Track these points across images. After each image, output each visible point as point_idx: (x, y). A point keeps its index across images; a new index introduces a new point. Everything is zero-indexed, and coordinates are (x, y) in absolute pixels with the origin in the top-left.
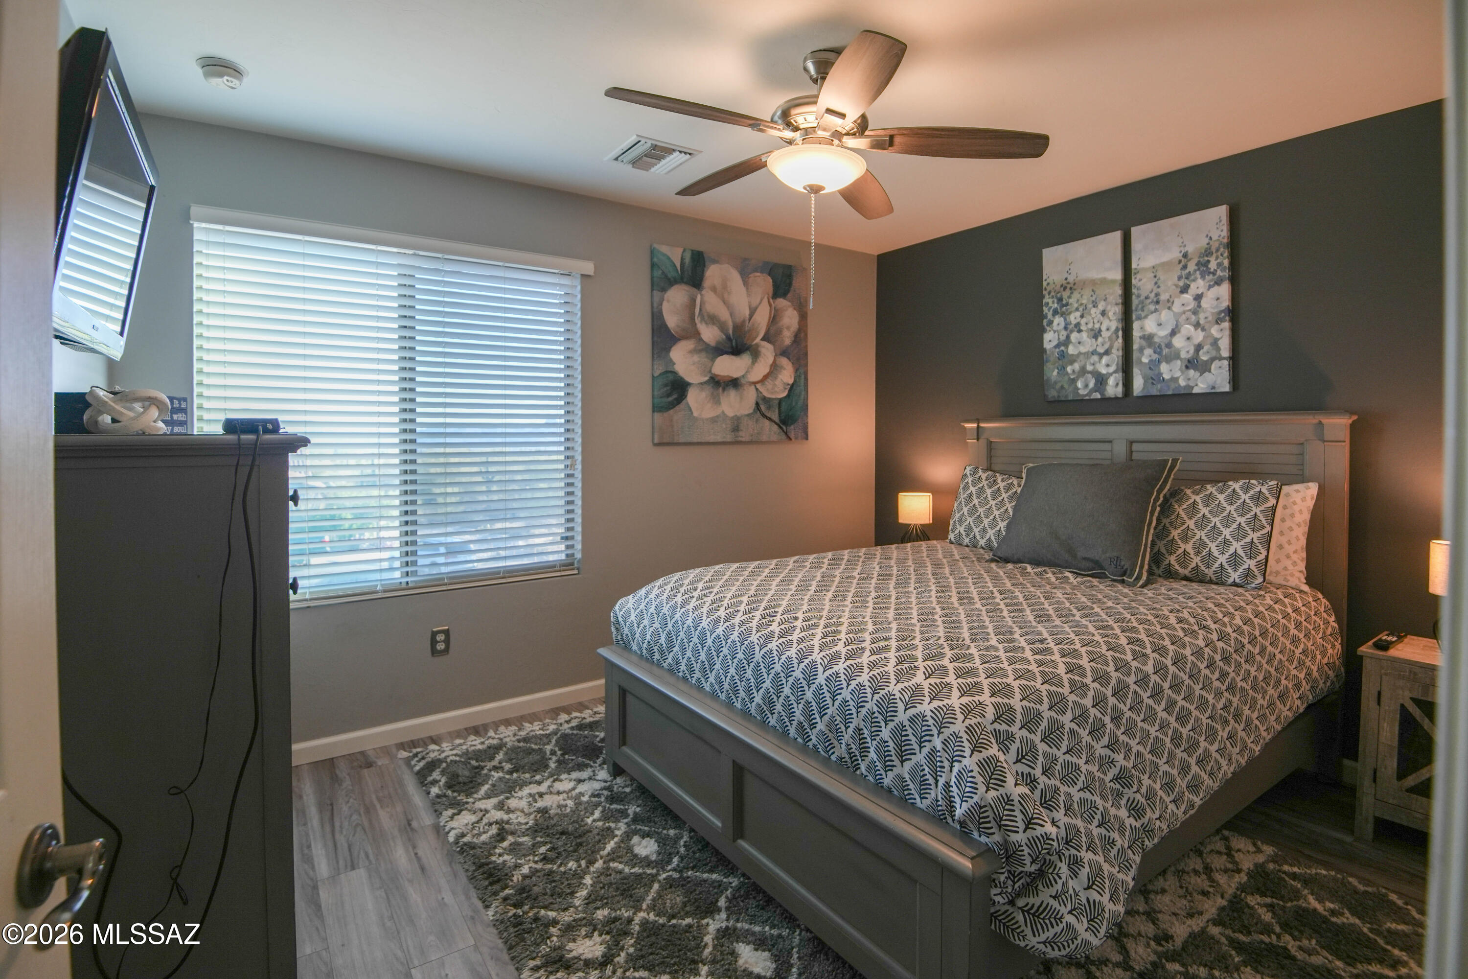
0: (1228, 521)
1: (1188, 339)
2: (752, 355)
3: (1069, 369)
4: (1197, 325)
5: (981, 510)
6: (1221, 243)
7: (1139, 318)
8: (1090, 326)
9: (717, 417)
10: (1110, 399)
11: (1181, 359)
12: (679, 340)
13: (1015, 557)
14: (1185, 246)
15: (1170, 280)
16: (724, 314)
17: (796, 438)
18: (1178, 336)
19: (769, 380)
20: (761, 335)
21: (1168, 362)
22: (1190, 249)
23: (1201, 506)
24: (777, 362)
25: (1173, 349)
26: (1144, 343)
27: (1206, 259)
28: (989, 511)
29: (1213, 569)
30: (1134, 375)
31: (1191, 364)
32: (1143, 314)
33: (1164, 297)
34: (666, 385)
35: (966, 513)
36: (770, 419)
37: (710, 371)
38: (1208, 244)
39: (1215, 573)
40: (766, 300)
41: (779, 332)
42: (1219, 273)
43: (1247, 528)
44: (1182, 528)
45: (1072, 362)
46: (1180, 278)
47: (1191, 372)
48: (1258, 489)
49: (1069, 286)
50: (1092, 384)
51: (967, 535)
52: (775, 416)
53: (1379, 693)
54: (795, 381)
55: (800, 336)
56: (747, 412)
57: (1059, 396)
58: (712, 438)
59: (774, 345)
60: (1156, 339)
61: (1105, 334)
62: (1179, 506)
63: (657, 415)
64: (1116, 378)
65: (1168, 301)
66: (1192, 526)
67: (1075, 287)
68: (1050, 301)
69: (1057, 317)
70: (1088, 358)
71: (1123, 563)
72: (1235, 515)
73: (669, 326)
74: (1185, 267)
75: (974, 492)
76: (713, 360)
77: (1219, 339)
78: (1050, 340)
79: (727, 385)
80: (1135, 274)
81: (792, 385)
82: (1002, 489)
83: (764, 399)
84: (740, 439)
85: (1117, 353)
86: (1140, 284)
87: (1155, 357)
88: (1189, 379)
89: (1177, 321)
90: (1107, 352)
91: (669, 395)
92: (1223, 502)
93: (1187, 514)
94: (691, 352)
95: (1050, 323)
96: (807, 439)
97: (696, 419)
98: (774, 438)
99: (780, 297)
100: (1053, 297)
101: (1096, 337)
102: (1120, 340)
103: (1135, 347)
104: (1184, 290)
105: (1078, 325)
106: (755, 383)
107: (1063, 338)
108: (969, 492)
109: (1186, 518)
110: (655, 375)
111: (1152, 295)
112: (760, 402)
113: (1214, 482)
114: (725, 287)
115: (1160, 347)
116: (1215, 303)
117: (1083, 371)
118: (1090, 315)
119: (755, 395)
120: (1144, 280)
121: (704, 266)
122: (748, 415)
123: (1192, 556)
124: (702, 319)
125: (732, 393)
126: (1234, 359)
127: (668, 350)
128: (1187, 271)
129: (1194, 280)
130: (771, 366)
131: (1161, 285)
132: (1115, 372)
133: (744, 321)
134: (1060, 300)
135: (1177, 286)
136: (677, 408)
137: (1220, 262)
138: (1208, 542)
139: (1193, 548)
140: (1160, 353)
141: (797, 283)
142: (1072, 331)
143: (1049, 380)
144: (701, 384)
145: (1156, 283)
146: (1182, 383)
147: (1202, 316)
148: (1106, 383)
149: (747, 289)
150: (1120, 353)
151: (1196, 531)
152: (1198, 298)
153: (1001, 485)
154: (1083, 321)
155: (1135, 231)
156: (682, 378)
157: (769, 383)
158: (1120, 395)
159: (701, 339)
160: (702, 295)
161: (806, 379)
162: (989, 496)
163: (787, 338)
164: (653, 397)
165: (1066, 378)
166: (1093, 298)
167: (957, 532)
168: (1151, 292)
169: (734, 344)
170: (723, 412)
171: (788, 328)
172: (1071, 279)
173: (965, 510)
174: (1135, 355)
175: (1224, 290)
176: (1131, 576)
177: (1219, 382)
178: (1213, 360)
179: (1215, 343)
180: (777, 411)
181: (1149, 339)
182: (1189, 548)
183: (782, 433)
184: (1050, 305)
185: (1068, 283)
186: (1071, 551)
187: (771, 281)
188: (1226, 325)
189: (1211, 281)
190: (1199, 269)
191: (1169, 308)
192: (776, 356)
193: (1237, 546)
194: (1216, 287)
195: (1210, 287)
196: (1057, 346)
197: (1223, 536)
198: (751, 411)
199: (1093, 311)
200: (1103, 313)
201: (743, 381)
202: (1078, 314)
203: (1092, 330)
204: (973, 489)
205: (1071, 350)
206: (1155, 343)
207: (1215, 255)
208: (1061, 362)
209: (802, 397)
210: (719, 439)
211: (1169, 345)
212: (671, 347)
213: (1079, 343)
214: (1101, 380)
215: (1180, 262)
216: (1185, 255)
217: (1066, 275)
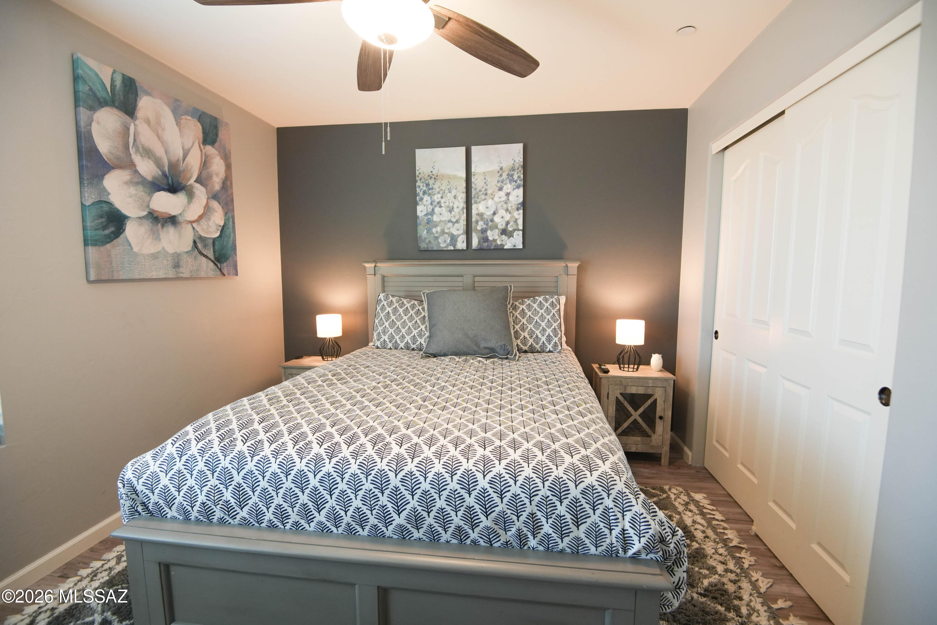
0: (542, 318)
1: (502, 217)
2: (187, 194)
3: (434, 230)
4: (507, 210)
5: (398, 323)
6: (520, 165)
7: (476, 203)
8: (447, 204)
9: (158, 252)
10: (459, 250)
11: (498, 229)
12: (113, 168)
13: (442, 352)
14: (501, 163)
15: (493, 183)
16: (159, 151)
17: (229, 274)
18: (497, 215)
19: (203, 220)
20: (195, 177)
21: (491, 230)
22: (504, 165)
23: (527, 311)
24: (210, 205)
25: (494, 223)
26: (478, 218)
27: (512, 172)
28: (404, 324)
29: (540, 344)
30: (473, 236)
31: (504, 232)
32: (478, 201)
33: (489, 192)
34: (101, 217)
35: (387, 326)
36: (206, 257)
37: (148, 206)
38: (513, 164)
39: (541, 346)
40: (196, 145)
41: (210, 177)
42: (518, 182)
43: (552, 321)
44: (520, 324)
45: (436, 226)
46: (498, 182)
47: (504, 236)
48: (551, 301)
49: (433, 177)
50: (448, 241)
51: (391, 341)
52: (211, 255)
53: (608, 393)
54: (225, 224)
55: (227, 183)
56: (186, 250)
57: (428, 248)
58: (154, 275)
59: (206, 188)
60: (485, 216)
61: (456, 210)
62: (516, 312)
63: (90, 249)
64: (462, 237)
65: (492, 194)
66: (525, 323)
67: (437, 178)
68: (421, 185)
69: (426, 196)
70: (446, 224)
71: (508, 348)
72: (545, 315)
73: (101, 151)
74: (501, 176)
75: (390, 311)
76: (151, 194)
77: (518, 219)
78: (421, 210)
79: (166, 222)
80: (474, 175)
81: (223, 227)
82: (409, 308)
83: (201, 238)
84: (181, 275)
85: (463, 222)
86: (476, 182)
87: (485, 226)
88: (502, 241)
89: (497, 207)
90: (457, 222)
91: (105, 228)
92: (537, 308)
93: (520, 316)
94: (126, 183)
95: (422, 199)
96: (237, 275)
97: (136, 255)
98: (211, 274)
99: (209, 144)
100: (423, 182)
101: (450, 211)
102: (465, 215)
103: (474, 219)
104: (501, 189)
105: (439, 203)
106: (192, 222)
107: (430, 210)
108: (387, 311)
109: (521, 318)
110: (87, 204)
111: (483, 190)
112: (197, 241)
113: (529, 298)
114: (158, 123)
115: (487, 220)
116: (516, 198)
117: (443, 232)
118: (447, 197)
119: (192, 234)
120: (479, 180)
121: (137, 95)
122: (187, 252)
123: (528, 339)
124: (137, 151)
125: (171, 230)
126: (524, 231)
127: (101, 177)
128: (502, 178)
129: (506, 184)
130: (205, 207)
131: (488, 184)
132: (462, 234)
133: (178, 160)
134: (428, 185)
135: (496, 186)
136: (115, 241)
137: (518, 175)
138: (535, 331)
139: (529, 335)
140: (487, 225)
141: (222, 134)
142: (435, 206)
143: (420, 237)
144: (140, 218)
145: (485, 183)
146: (499, 242)
147: (509, 205)
148: (457, 241)
149: (180, 129)
150: (465, 223)
151: (528, 325)
152: (508, 194)
153: (408, 305)
154: (443, 201)
155: (474, 149)
156: (118, 210)
157: (203, 222)
158: (465, 248)
159: (136, 172)
160: (135, 125)
161: (234, 223)
162: (402, 313)
163: (217, 183)
164: (84, 228)
165: (432, 236)
166: (449, 187)
167: (382, 340)
168: (483, 188)
169: (170, 182)
170: (163, 248)
171: (217, 175)
172: (435, 172)
173: (387, 324)
174: (474, 225)
175: (520, 191)
176: (512, 355)
177: (517, 243)
178: (515, 230)
179: (516, 221)
180: (212, 249)
181: (481, 215)
182: (526, 334)
183: (218, 270)
184: (421, 187)
185: (433, 175)
186: (477, 344)
187: (201, 127)
188: (521, 211)
189: (515, 185)
190: (508, 178)
191: (492, 199)
192: (208, 198)
193: (549, 331)
194: (517, 189)
195: (514, 189)
196: (426, 215)
197: (542, 327)
198: (190, 249)
199: (449, 194)
200: (455, 197)
201: (180, 219)
202: (439, 196)
203: (448, 207)
204: (389, 309)
205: (435, 218)
206: (485, 218)
207: (516, 171)
208: (428, 226)
209: (232, 238)
210: (162, 276)
211: (492, 221)
212: (105, 175)
213: (440, 214)
214: (454, 239)
215: (499, 172)
216: (501, 169)
217: (432, 169)
